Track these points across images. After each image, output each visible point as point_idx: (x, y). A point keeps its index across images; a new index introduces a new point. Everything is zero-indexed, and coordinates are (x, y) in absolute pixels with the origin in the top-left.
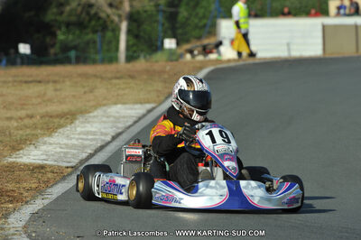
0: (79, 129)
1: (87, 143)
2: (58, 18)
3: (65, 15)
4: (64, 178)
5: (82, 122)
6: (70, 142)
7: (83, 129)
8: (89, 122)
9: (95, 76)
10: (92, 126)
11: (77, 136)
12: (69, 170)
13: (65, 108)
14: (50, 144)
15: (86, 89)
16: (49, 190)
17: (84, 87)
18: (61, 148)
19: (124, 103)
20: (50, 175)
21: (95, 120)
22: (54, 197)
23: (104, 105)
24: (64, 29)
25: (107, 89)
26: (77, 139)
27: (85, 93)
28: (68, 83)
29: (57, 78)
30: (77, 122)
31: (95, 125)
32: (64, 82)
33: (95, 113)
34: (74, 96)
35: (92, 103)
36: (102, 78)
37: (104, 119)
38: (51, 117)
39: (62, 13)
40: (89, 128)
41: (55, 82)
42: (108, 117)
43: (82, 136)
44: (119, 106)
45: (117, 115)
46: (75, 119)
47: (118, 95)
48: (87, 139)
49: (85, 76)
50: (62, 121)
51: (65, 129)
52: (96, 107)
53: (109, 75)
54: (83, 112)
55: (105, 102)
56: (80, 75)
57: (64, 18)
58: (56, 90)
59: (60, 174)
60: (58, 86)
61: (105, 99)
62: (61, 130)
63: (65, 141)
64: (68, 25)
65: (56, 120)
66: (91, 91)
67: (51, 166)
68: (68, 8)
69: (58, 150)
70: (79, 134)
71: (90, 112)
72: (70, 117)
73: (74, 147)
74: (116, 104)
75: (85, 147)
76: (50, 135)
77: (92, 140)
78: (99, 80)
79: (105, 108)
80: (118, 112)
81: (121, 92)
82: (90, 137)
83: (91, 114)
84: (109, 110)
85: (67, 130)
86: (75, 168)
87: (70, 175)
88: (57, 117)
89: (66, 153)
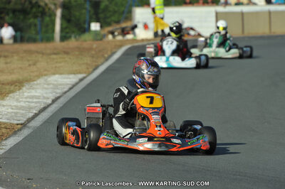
0: (26, 94)
1: (33, 105)
2: (7, 6)
3: (12, 4)
4: (15, 133)
5: (28, 89)
6: (19, 104)
7: (29, 94)
8: (33, 89)
9: (38, 52)
10: (36, 92)
11: (24, 100)
12: (19, 126)
13: (14, 77)
14: (4, 106)
15: (31, 62)
16: (4, 142)
17: (28, 61)
18: (12, 109)
19: (61, 74)
20: (4, 130)
21: (38, 86)
22: (8, 147)
23: (45, 75)
24: (11, 15)
25: (47, 62)
26: (25, 102)
27: (30, 65)
28: (16, 58)
29: (6, 54)
30: (24, 88)
31: (38, 91)
32: (13, 56)
33: (38, 81)
34: (21, 68)
35: (35, 74)
36: (43, 54)
37: (46, 86)
38: (3, 84)
39: (9, 3)
40: (33, 93)
41: (5, 57)
42: (48, 84)
43: (28, 100)
44: (57, 76)
45: (55, 83)
46: (23, 86)
47: (56, 67)
48: (32, 102)
49: (30, 52)
50: (12, 88)
51: (15, 94)
52: (39, 77)
53: (48, 51)
54: (29, 80)
55: (46, 73)
56: (25, 51)
57: (11, 6)
58: (6, 63)
59: (13, 130)
60: (8, 60)
61: (45, 70)
62: (11, 95)
63: (15, 104)
64: (14, 11)
65: (7, 87)
66: (34, 64)
67: (4, 123)
69: (10, 110)
70: (26, 98)
71: (34, 81)
72: (18, 84)
73: (22, 108)
74: (54, 74)
75: (31, 108)
76: (3, 99)
77: (36, 102)
78: (41, 55)
79: (46, 77)
80: (56, 81)
81: (58, 65)
82: (35, 100)
83: (35, 82)
84: (49, 79)
85: (16, 95)
86: (24, 125)
87: (20, 130)
88: (8, 84)
89: (16, 113)
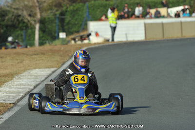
0: (16, 83)
1: (21, 90)
2: (2, 23)
3: (6, 21)
4: (9, 110)
5: (18, 79)
6: (11, 90)
7: (18, 83)
8: (21, 79)
9: (23, 54)
10: (23, 81)
11: (15, 87)
12: (12, 105)
13: (7, 71)
14: (1, 91)
15: (19, 61)
16: (1, 116)
17: (17, 60)
18: (7, 93)
19: (40, 68)
20: (1, 108)
21: (24, 77)
22: (4, 120)
23: (29, 69)
24: (5, 29)
25: (30, 60)
26: (15, 88)
27: (18, 63)
28: (8, 58)
30: (15, 79)
32: (6, 57)
33: (24, 74)
34: (12, 65)
35: (22, 69)
36: (27, 55)
37: (29, 77)
38: (0, 76)
39: (4, 20)
40: (21, 82)
41: (2, 57)
42: (31, 76)
43: (18, 87)
44: (37, 70)
45: (36, 74)
46: (14, 77)
47: (36, 64)
48: (20, 88)
49: (18, 54)
50: (6, 79)
51: (8, 83)
52: (24, 70)
53: (31, 53)
54: (17, 73)
55: (29, 68)
56: (15, 54)
57: (5, 23)
58: (2, 62)
59: (7, 108)
60: (4, 60)
61: (29, 66)
62: (6, 84)
63: (9, 89)
64: (7, 26)
65: (4, 78)
66: (21, 62)
67: (1, 103)
68: (7, 18)
69: (5, 94)
70: (16, 85)
71: (21, 73)
72: (10, 76)
73: (13, 92)
74: (35, 68)
75: (19, 92)
77: (23, 88)
78: (25, 56)
79: (29, 71)
80: (36, 73)
81: (38, 62)
82: (22, 87)
83: (22, 75)
84: (32, 72)
85: (10, 83)
86: (15, 104)
87: (12, 107)
88: (4, 76)
89: (9, 96)
